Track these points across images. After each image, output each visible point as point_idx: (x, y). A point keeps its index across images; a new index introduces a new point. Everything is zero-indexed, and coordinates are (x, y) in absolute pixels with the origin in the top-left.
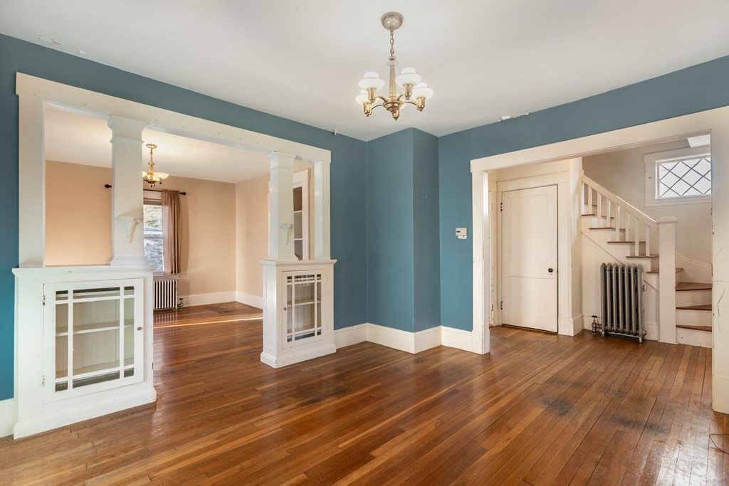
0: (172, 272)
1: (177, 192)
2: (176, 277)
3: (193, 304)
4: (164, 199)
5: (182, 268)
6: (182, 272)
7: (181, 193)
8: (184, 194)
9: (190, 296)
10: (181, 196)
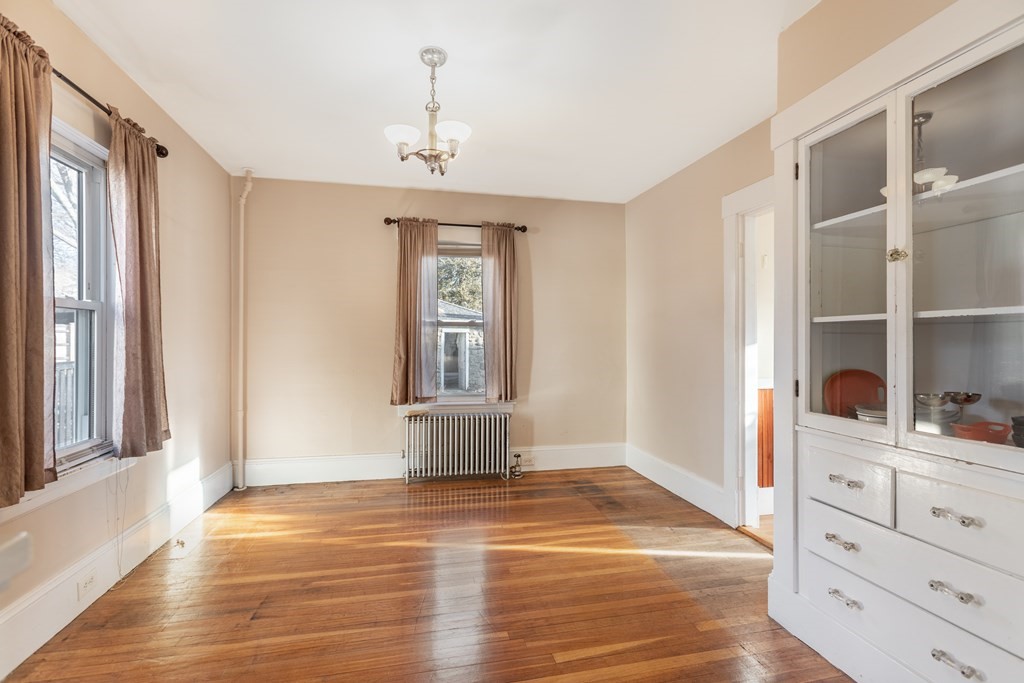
0: (500, 396)
1: (510, 226)
2: (507, 408)
3: (541, 466)
4: (485, 243)
5: (519, 389)
6: (519, 397)
7: (518, 229)
8: (524, 229)
9: (535, 449)
10: (518, 234)
